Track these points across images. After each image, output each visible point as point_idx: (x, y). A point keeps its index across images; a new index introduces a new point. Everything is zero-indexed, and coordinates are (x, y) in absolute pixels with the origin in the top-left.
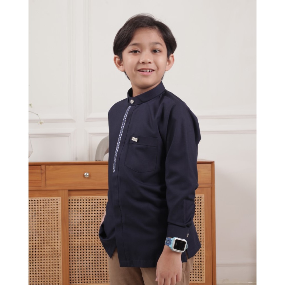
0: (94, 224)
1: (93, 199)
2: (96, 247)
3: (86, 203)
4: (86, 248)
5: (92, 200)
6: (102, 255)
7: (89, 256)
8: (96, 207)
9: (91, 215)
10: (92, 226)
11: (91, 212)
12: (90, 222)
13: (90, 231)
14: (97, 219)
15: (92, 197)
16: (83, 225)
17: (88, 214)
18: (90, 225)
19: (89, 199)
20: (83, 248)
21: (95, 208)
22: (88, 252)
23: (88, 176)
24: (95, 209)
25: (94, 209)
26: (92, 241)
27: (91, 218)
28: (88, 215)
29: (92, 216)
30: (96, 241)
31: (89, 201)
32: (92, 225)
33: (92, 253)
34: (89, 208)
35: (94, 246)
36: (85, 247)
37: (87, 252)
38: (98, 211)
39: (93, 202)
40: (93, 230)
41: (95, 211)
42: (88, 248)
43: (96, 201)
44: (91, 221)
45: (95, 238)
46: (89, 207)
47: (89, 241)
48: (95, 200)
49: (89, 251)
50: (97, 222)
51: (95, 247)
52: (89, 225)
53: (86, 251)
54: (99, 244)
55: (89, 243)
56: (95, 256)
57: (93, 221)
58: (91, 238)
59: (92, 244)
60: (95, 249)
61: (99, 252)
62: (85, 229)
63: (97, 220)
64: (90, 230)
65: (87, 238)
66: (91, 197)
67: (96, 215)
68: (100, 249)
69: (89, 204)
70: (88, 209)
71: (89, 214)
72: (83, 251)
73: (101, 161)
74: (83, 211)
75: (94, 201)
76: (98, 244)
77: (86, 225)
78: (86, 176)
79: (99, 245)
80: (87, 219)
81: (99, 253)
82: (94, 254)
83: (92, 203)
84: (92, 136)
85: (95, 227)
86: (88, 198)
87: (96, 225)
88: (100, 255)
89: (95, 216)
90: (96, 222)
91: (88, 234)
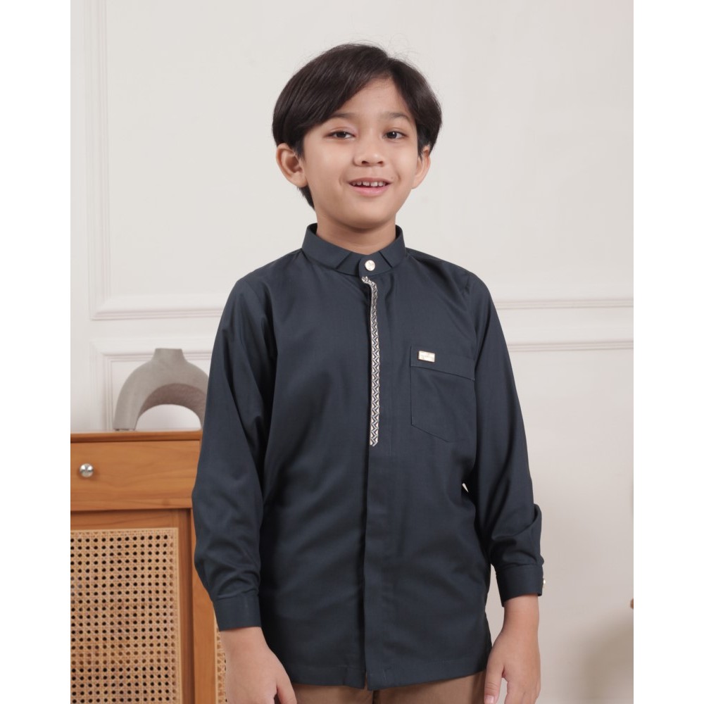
0: (110, 606)
1: (106, 538)
2: (117, 670)
3: (88, 548)
4: (89, 674)
5: (104, 540)
6: (133, 692)
7: (98, 696)
8: (115, 558)
9: (100, 582)
10: (104, 612)
11: (100, 574)
12: (100, 602)
13: (100, 628)
14: (120, 593)
15: (104, 533)
16: (81, 610)
17: (92, 579)
18: (100, 609)
19: (94, 538)
20: (81, 674)
21: (112, 562)
22: (94, 686)
23: (90, 474)
24: (112, 566)
25: (108, 566)
26: (105, 655)
27: (102, 592)
28: (94, 580)
29: (104, 586)
30: (117, 655)
31: (96, 544)
32: (104, 609)
33: (106, 689)
34: (96, 563)
35: (110, 668)
36: (85, 671)
37: (90, 685)
38: (120, 569)
39: (108, 547)
40: (108, 623)
41: (112, 570)
42: (93, 672)
43: (115, 543)
44: (102, 599)
45: (113, 646)
46: (96, 559)
47: (97, 655)
48: (112, 540)
49: (97, 681)
50: (120, 600)
51: (113, 670)
52: (96, 609)
53: (88, 681)
54: (124, 662)
55: (97, 658)
56: (114, 696)
57: (106, 599)
58: (101, 646)
59: (105, 662)
60: (113, 677)
61: (125, 685)
62: (85, 620)
63: (120, 597)
64: (100, 624)
65: (92, 645)
66: (100, 531)
67: (116, 581)
68: (129, 677)
69: (96, 551)
70: (92, 566)
71: (96, 578)
72: (82, 682)
73: (131, 431)
74: (80, 571)
75: (108, 544)
76: (121, 662)
77: (89, 609)
78: (84, 474)
79: (124, 666)
80: (92, 594)
81: (125, 688)
82: (110, 689)
83: (104, 547)
84: (112, 362)
85: (112, 616)
86: (94, 534)
87: (116, 608)
88: (129, 692)
89: (112, 585)
90: (116, 600)
91: (94, 634)
